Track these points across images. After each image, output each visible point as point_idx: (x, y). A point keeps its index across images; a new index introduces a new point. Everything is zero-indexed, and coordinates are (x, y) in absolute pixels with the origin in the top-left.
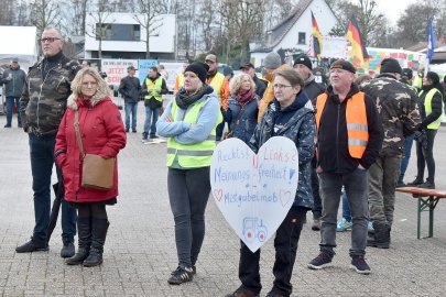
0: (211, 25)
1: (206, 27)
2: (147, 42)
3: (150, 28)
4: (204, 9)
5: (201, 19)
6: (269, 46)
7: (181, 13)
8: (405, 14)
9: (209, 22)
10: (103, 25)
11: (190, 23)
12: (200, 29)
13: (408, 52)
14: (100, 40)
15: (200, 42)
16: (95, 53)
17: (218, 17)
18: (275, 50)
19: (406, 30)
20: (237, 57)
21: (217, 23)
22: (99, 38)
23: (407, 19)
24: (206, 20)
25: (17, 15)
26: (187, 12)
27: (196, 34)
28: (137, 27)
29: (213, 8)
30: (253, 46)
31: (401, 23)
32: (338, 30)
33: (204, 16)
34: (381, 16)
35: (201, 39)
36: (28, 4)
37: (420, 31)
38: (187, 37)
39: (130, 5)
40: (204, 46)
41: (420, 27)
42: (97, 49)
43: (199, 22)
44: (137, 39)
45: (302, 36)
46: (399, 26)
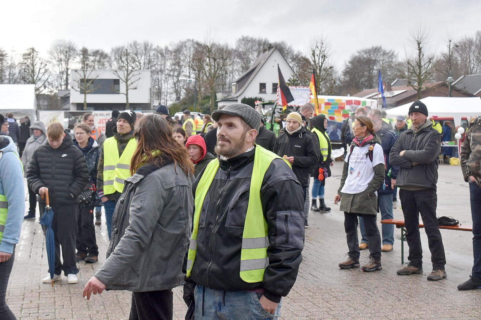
0: (180, 78)
1: (176, 80)
2: (127, 95)
3: (129, 82)
4: (174, 64)
5: (172, 74)
6: (233, 95)
7: (153, 68)
8: (350, 65)
9: (179, 75)
10: (88, 80)
11: (162, 77)
12: (171, 81)
13: (353, 98)
14: (85, 93)
15: (171, 94)
16: (80, 106)
17: (186, 71)
18: (240, 100)
19: (351, 79)
20: (205, 106)
21: (185, 76)
22: (83, 92)
23: (351, 69)
24: (176, 73)
25: (7, 73)
26: (159, 68)
27: (167, 86)
28: (116, 82)
29: (182, 63)
30: (219, 96)
31: (346, 73)
32: (294, 81)
33: (173, 70)
34: (331, 67)
35: (172, 90)
36: (16, 63)
37: (363, 79)
38: (160, 89)
39: (109, 62)
40: (174, 96)
41: (363, 76)
42: (82, 101)
43: (170, 75)
44: (117, 92)
45: (263, 86)
46: (344, 75)
